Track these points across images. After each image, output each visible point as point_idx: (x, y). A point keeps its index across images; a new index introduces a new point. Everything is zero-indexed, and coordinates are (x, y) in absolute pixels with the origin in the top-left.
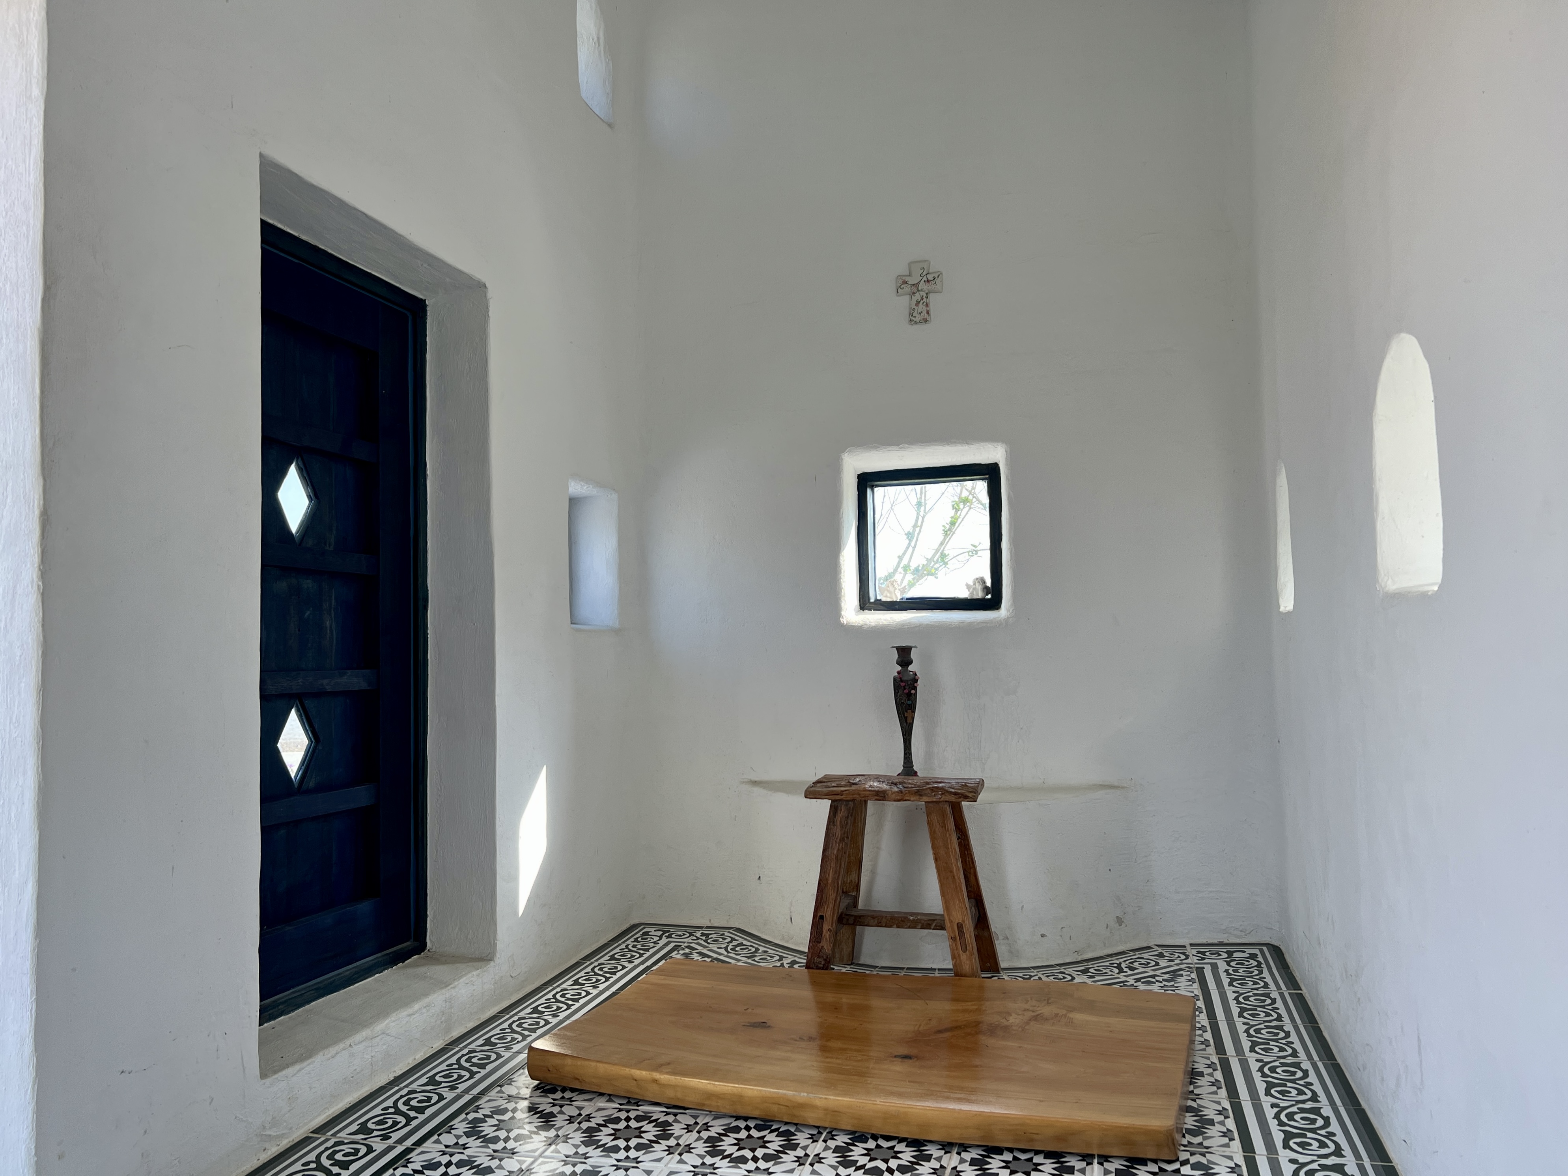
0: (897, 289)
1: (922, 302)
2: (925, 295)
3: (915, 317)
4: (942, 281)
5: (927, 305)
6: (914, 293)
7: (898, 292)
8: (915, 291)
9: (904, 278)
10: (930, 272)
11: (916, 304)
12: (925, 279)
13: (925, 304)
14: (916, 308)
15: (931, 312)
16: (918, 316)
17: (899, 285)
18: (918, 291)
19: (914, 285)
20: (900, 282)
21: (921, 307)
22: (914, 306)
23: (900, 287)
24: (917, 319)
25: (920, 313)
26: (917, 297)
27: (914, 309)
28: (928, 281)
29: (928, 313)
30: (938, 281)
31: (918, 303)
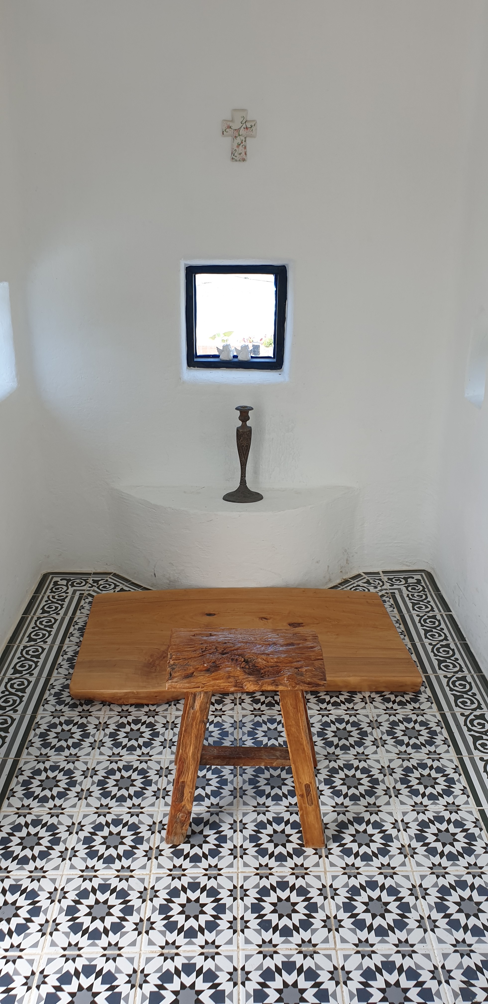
0: (223, 132)
1: (241, 145)
2: (244, 139)
3: (236, 156)
4: (256, 129)
5: (245, 148)
6: (236, 137)
7: (223, 134)
8: (237, 135)
9: (228, 123)
10: (248, 120)
11: (237, 146)
12: (244, 126)
13: (244, 146)
14: (237, 149)
15: (248, 153)
16: (238, 156)
17: (224, 129)
18: (239, 135)
19: (236, 130)
20: (226, 126)
21: (241, 149)
22: (235, 148)
23: (225, 130)
24: (237, 158)
25: (240, 154)
26: (238, 140)
27: (235, 150)
28: (247, 128)
29: (246, 154)
30: (254, 128)
31: (239, 145)
